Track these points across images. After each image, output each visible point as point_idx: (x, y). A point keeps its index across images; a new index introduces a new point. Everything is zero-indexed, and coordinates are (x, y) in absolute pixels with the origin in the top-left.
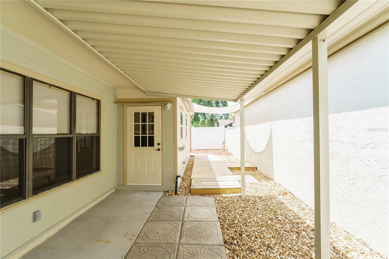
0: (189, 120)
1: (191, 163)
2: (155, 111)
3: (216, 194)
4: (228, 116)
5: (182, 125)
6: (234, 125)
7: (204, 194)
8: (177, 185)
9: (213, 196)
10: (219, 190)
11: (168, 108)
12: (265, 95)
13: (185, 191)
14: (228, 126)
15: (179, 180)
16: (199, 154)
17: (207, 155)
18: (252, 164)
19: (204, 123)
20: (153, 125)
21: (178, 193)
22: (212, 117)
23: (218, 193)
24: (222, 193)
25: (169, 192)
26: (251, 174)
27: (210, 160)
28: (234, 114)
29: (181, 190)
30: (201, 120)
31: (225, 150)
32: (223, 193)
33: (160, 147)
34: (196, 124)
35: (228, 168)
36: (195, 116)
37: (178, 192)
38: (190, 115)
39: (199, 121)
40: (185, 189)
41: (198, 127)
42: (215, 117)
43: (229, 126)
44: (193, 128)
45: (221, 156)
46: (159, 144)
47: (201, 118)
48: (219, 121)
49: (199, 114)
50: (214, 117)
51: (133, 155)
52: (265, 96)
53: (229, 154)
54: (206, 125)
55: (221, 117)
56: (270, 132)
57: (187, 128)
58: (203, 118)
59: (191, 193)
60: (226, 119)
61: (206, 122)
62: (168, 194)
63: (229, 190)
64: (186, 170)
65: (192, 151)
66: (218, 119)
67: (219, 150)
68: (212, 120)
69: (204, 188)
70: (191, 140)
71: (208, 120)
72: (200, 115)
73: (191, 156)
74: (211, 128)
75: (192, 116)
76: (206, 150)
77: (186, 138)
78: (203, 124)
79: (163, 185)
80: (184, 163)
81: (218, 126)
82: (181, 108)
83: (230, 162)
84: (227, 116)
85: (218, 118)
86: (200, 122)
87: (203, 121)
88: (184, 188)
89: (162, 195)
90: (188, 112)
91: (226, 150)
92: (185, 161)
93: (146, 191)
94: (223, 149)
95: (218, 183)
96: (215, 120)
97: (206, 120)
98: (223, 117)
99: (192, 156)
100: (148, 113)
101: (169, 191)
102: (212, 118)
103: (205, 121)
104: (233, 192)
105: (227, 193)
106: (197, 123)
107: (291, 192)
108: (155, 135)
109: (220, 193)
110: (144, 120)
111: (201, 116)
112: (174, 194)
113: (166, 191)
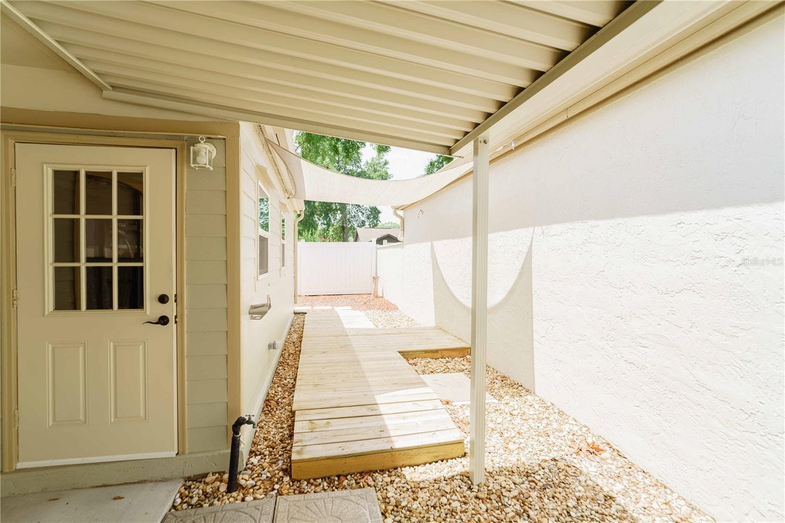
0: (292, 223)
1: (295, 336)
2: (147, 169)
3: (382, 471)
4: (377, 221)
5: (268, 231)
6: (403, 238)
7: (339, 476)
8: (238, 451)
9: (372, 483)
10: (392, 456)
11: (203, 160)
12: (517, 148)
13: (271, 464)
14: (385, 241)
15: (246, 433)
16: (316, 308)
17: (335, 308)
18: (456, 337)
19: (325, 234)
20: (139, 224)
21: (244, 479)
22: (343, 222)
23: (391, 465)
24: (401, 463)
25: (208, 480)
26: (463, 371)
27: (346, 326)
28: (402, 211)
29: (255, 460)
30: (320, 227)
31: (377, 297)
32: (405, 463)
33: (169, 309)
34: (309, 236)
35: (399, 352)
36: (308, 219)
37: (240, 477)
38: (296, 211)
39: (316, 229)
40: (270, 454)
41: (314, 241)
42: (350, 222)
43: (387, 241)
44: (302, 244)
45: (370, 312)
46: (163, 299)
47: (320, 224)
48: (359, 230)
49: (317, 215)
50: (348, 223)
51: (50, 346)
52: (520, 150)
53: (390, 307)
54: (331, 238)
55: (362, 223)
56: (522, 258)
57: (284, 242)
58: (324, 224)
59: (291, 477)
60: (373, 227)
61: (331, 233)
62: (201, 492)
63: (425, 450)
64: (280, 363)
65: (298, 298)
66: (356, 226)
67: (365, 296)
68: (343, 228)
69: (339, 452)
70: (295, 272)
71: (334, 228)
72: (318, 217)
73: (295, 313)
74: (341, 243)
75: (299, 213)
76: (334, 296)
77: (280, 270)
78: (324, 237)
79: (183, 453)
80: (272, 346)
81: (356, 240)
82: (261, 171)
83: (400, 333)
84: (375, 221)
85: (355, 224)
86: (318, 232)
87: (324, 230)
88: (267, 453)
89: (174, 501)
90: (288, 198)
91: (380, 294)
92: (277, 341)
93: (107, 483)
94: (372, 293)
95: (385, 425)
96: (351, 228)
97: (331, 229)
98: (367, 223)
99: (299, 313)
100: (119, 174)
101: (205, 475)
102: (344, 225)
103: (327, 230)
104: (436, 457)
105: (418, 462)
106: (312, 234)
107: (610, 443)
108: (148, 265)
109: (394, 465)
110: (99, 203)
111: (321, 218)
112: (223, 488)
113: (195, 476)
